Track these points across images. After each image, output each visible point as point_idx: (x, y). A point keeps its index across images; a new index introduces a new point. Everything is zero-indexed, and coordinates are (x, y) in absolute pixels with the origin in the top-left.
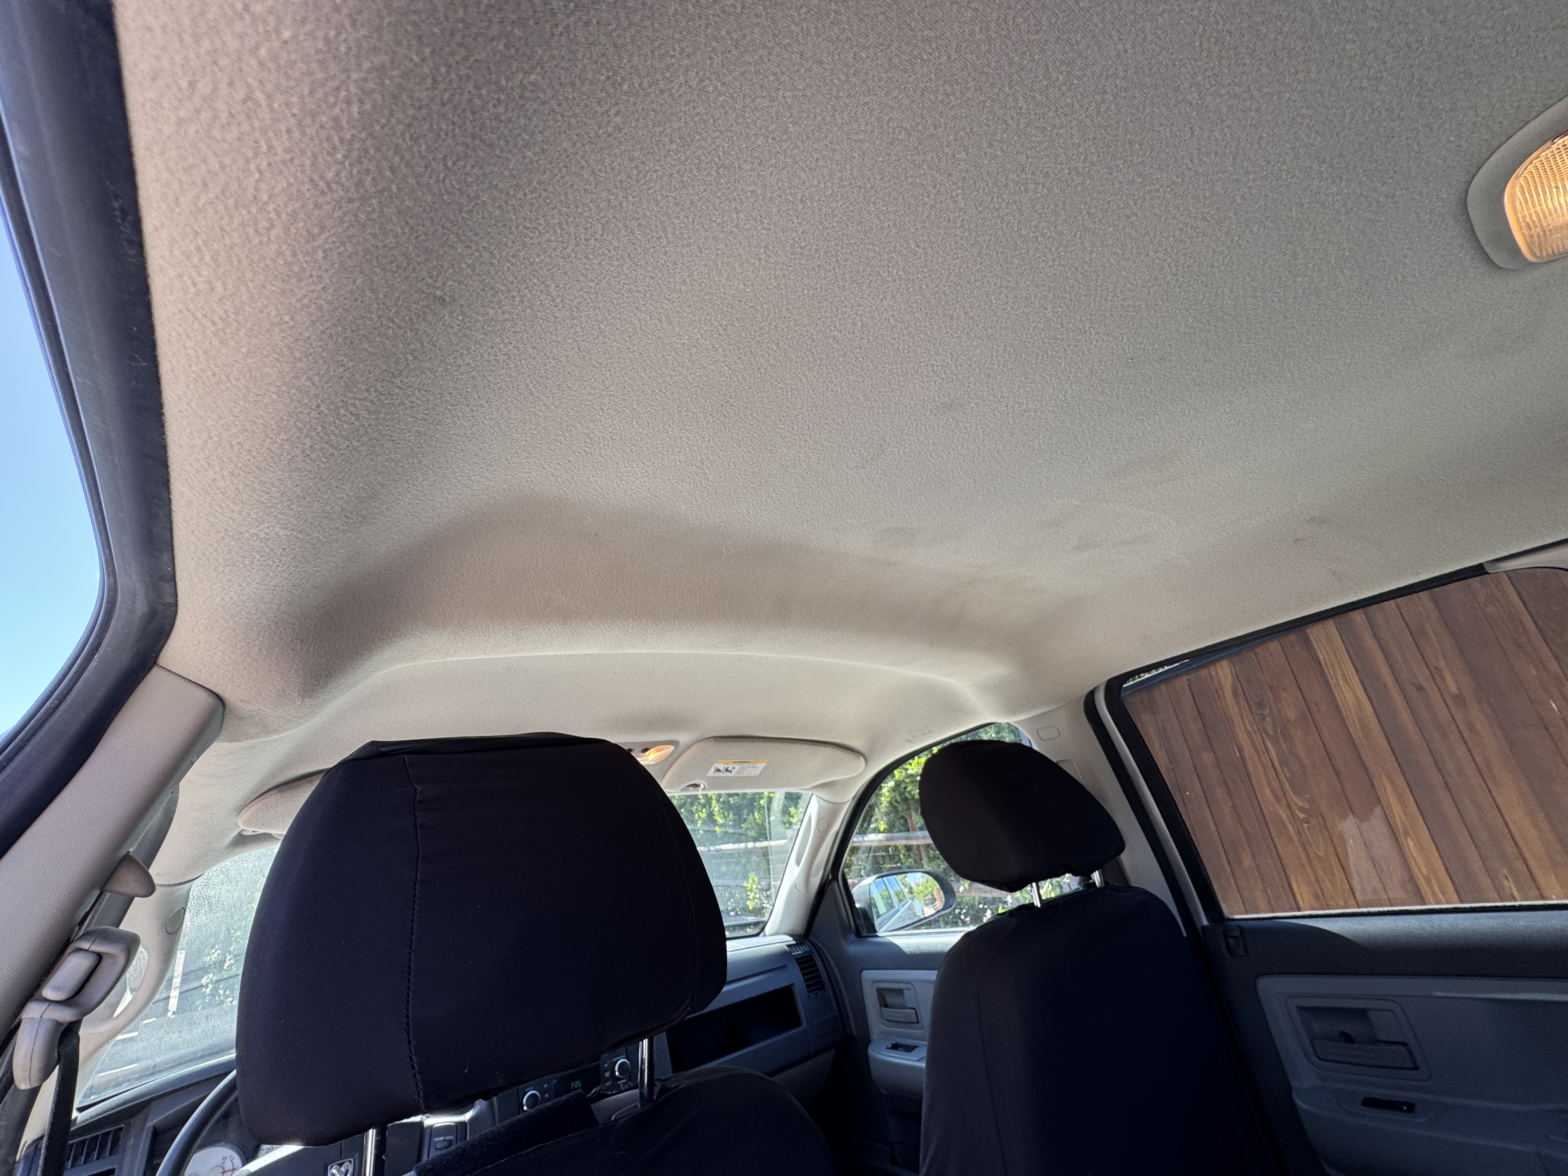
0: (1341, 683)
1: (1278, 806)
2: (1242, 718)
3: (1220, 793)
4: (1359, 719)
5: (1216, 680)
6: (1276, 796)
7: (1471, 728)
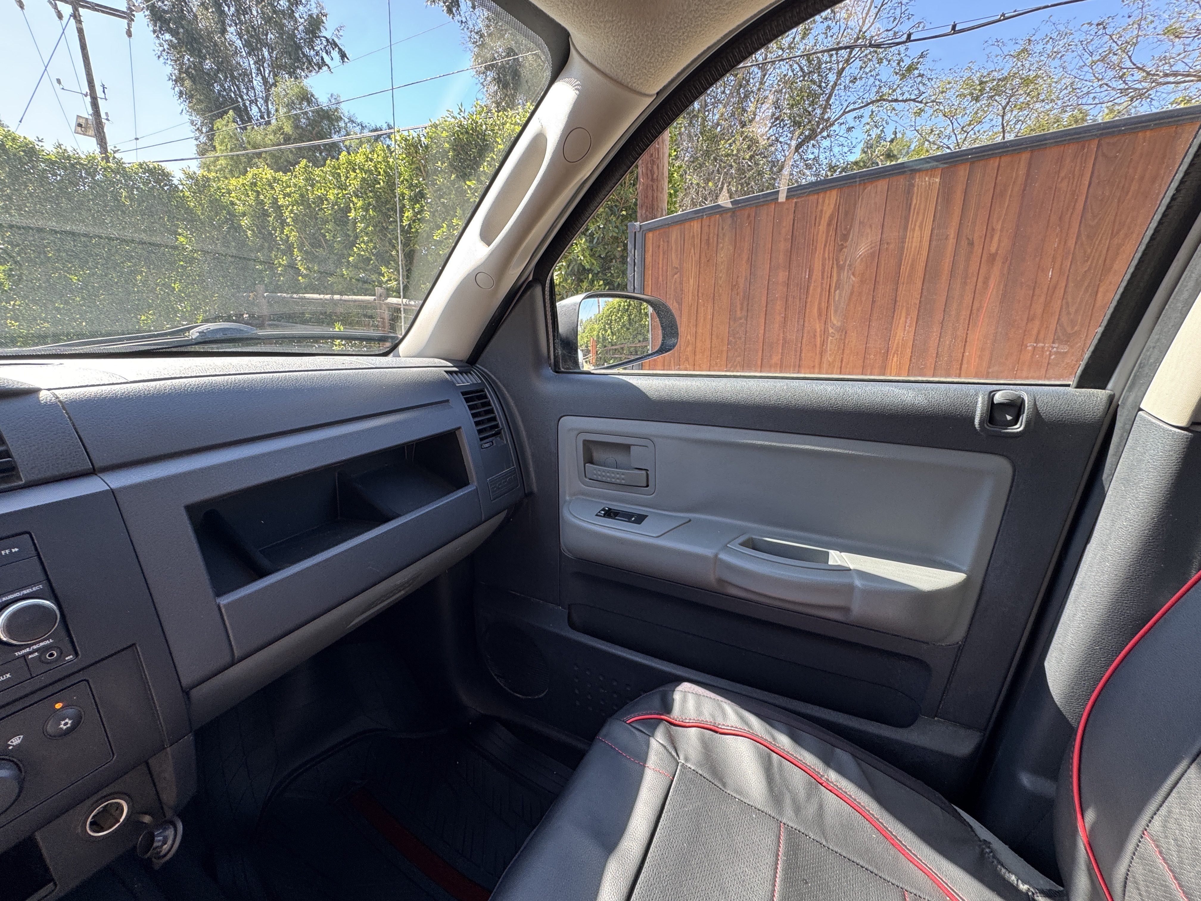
0: (917, 228)
1: (817, 321)
2: (825, 245)
3: (779, 306)
4: (913, 261)
5: (820, 207)
6: (820, 315)
7: (986, 282)
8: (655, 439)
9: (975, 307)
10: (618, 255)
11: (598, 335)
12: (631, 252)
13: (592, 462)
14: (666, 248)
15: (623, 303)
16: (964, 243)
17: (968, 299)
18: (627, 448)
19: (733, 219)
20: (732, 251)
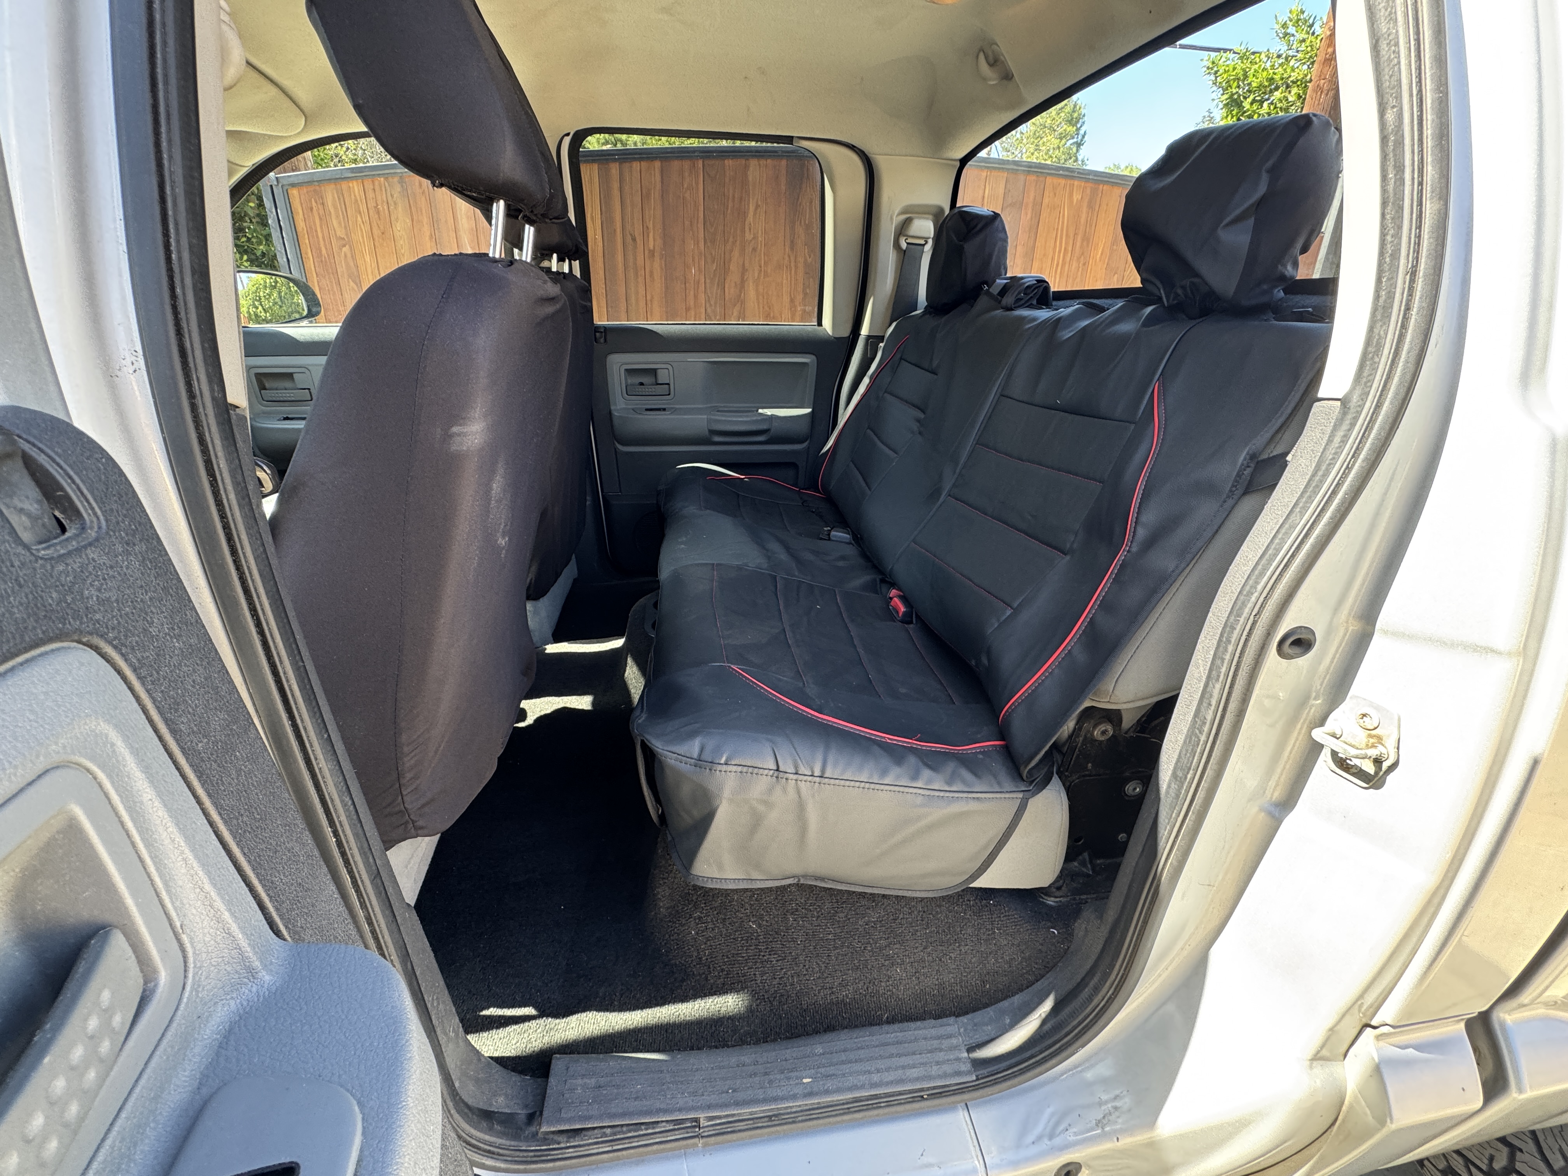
8: (310, 368)
9: (649, 298)
10: (251, 213)
11: (248, 312)
12: (272, 212)
13: (265, 389)
14: (321, 212)
15: (269, 280)
16: (629, 239)
17: (642, 291)
18: (290, 376)
19: (402, 186)
20: (410, 224)
